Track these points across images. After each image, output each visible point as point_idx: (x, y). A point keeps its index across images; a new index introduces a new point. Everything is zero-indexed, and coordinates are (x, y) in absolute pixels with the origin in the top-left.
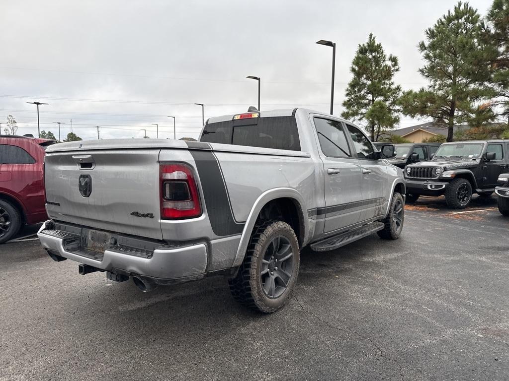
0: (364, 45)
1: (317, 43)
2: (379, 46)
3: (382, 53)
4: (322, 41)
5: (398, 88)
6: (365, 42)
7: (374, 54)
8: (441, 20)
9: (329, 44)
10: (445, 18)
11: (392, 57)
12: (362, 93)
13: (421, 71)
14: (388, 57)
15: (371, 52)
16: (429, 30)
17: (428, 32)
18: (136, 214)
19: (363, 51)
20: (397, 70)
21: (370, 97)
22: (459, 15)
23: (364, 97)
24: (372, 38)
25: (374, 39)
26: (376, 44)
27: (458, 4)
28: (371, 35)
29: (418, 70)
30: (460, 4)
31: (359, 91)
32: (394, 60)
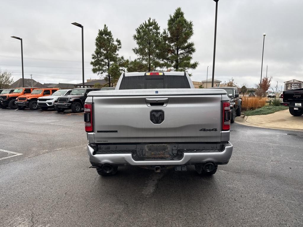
0: (102, 30)
1: (72, 24)
2: (110, 32)
3: (112, 36)
4: (75, 23)
5: (122, 58)
6: (102, 28)
7: (107, 36)
8: (142, 25)
9: (80, 26)
10: (144, 24)
11: (118, 40)
12: (102, 58)
13: (133, 50)
14: (115, 39)
15: (106, 35)
16: (138, 29)
17: (137, 30)
18: (204, 130)
19: (101, 33)
20: (120, 48)
21: (106, 61)
22: (150, 24)
23: (102, 60)
24: (106, 27)
25: (107, 28)
26: (108, 31)
27: (149, 19)
28: (105, 25)
29: (132, 49)
30: (150, 19)
31: (101, 57)
32: (118, 41)
